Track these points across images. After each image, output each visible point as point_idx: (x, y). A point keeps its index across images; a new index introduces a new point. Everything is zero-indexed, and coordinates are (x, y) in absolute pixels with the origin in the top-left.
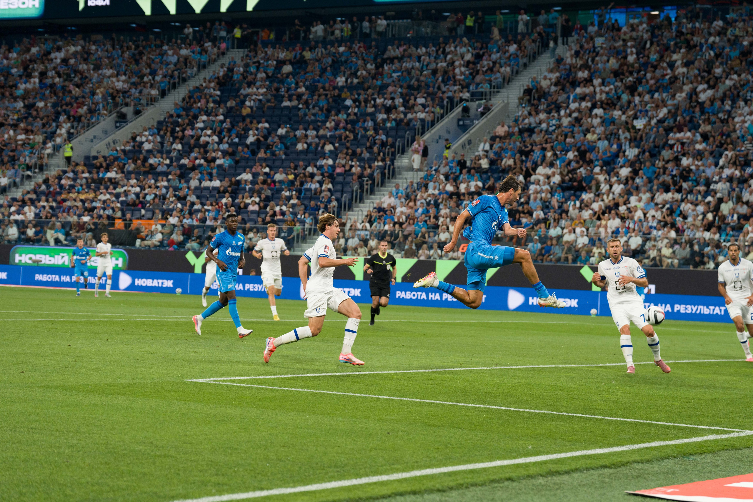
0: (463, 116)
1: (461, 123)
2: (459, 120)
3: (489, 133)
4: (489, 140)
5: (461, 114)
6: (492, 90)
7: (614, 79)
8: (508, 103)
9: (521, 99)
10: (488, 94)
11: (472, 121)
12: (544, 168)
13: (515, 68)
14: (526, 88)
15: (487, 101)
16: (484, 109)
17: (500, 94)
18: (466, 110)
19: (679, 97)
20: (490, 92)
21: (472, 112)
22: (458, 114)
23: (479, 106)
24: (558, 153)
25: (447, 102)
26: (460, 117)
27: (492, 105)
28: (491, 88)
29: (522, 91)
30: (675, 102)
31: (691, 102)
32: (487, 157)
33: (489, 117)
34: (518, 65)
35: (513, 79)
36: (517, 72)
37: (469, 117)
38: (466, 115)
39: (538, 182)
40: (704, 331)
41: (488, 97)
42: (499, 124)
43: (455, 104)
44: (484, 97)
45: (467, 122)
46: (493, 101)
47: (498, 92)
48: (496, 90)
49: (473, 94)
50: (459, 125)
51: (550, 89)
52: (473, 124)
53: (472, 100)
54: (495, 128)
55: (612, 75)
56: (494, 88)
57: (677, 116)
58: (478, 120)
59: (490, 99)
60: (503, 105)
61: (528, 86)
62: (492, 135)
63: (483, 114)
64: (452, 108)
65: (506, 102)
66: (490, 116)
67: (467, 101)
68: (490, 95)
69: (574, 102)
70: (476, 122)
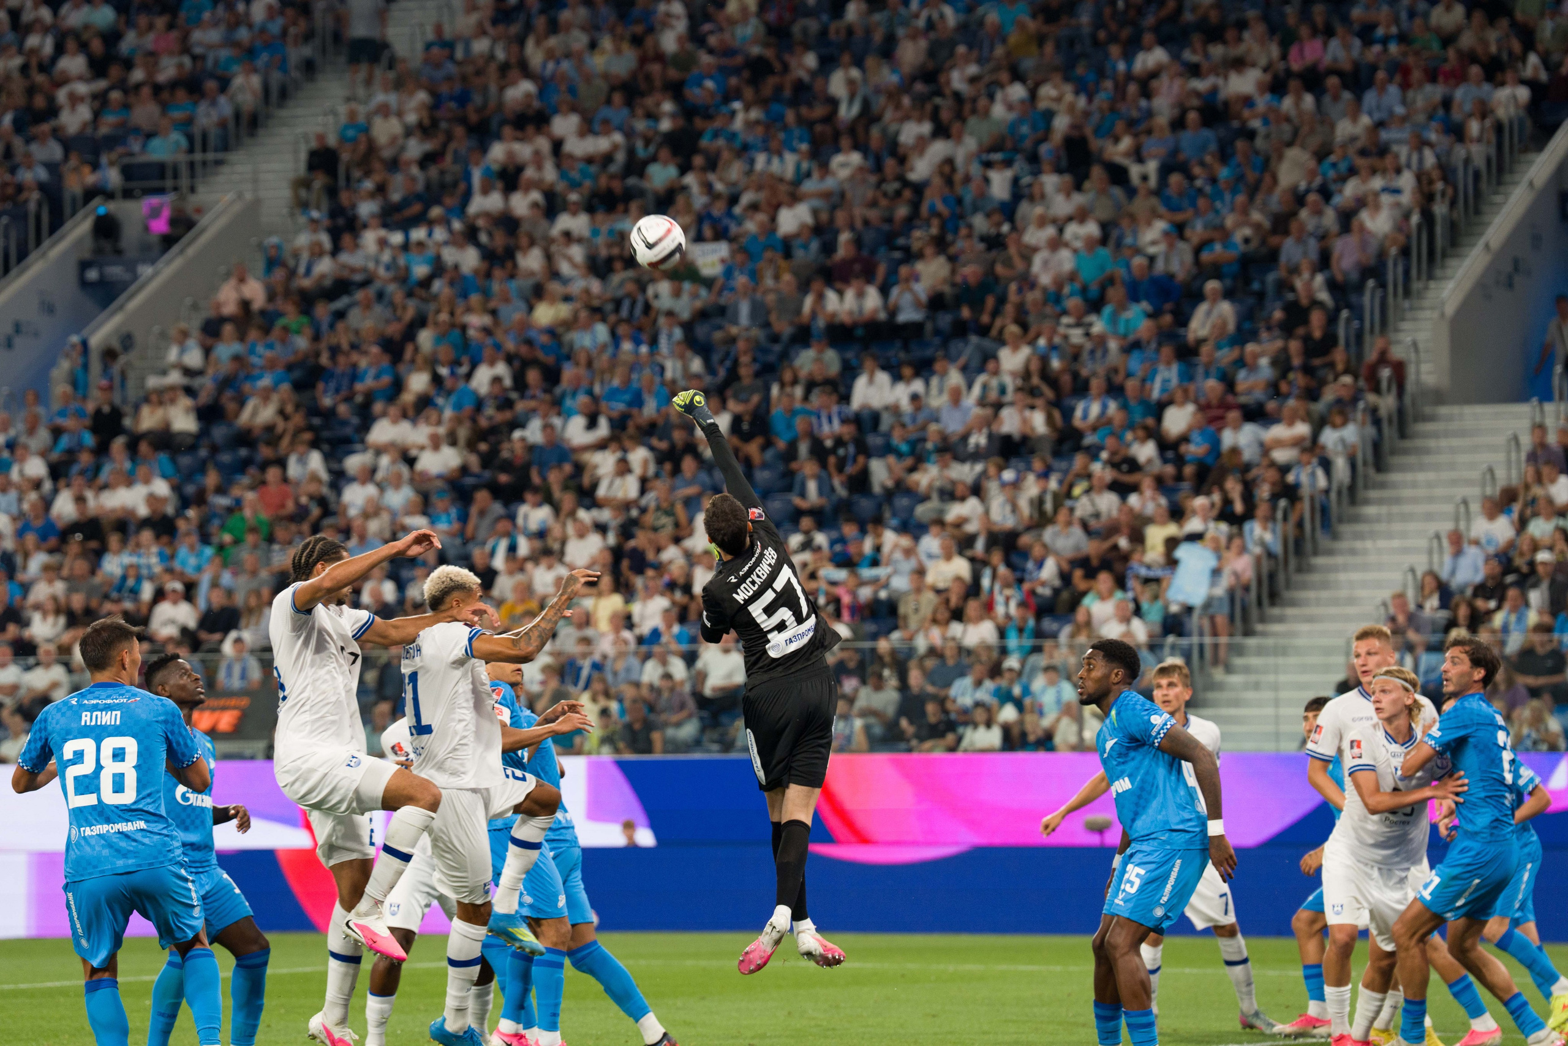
0: (98, 251)
1: (92, 275)
2: (84, 266)
3: (195, 307)
4: (196, 332)
5: (89, 244)
6: (198, 156)
7: (625, 112)
8: (257, 203)
9: (302, 184)
10: (184, 171)
11: (131, 268)
12: (395, 422)
13: (276, 77)
14: (314, 144)
15: (182, 198)
16: (173, 222)
17: (225, 169)
18: (106, 229)
19: (843, 165)
20: (192, 165)
21: (130, 234)
22: (79, 242)
23: (155, 213)
24: (444, 371)
25: (40, 204)
26: (87, 255)
27: (199, 211)
28: (191, 150)
29: (303, 156)
30: (830, 183)
31: (882, 181)
32: (189, 391)
33: (191, 251)
34: (283, 66)
35: (268, 117)
36: (284, 95)
37: (118, 252)
38: (107, 245)
39: (370, 474)
40: (951, 968)
41: (184, 182)
42: (227, 276)
43: (67, 210)
44: (169, 183)
45: (115, 271)
46: (204, 195)
47: (219, 163)
48: (211, 156)
49: (128, 172)
50: (84, 284)
51: (403, 149)
52: (135, 277)
53: (128, 194)
54: (215, 289)
55: (617, 98)
56: (204, 150)
57: (837, 232)
58: (153, 262)
59: (193, 190)
60: (237, 207)
61: (321, 137)
62: (207, 313)
63: (168, 242)
64: (57, 223)
65: (248, 196)
66: (193, 248)
67: (109, 196)
68: (193, 176)
69: (486, 191)
70: (145, 270)
